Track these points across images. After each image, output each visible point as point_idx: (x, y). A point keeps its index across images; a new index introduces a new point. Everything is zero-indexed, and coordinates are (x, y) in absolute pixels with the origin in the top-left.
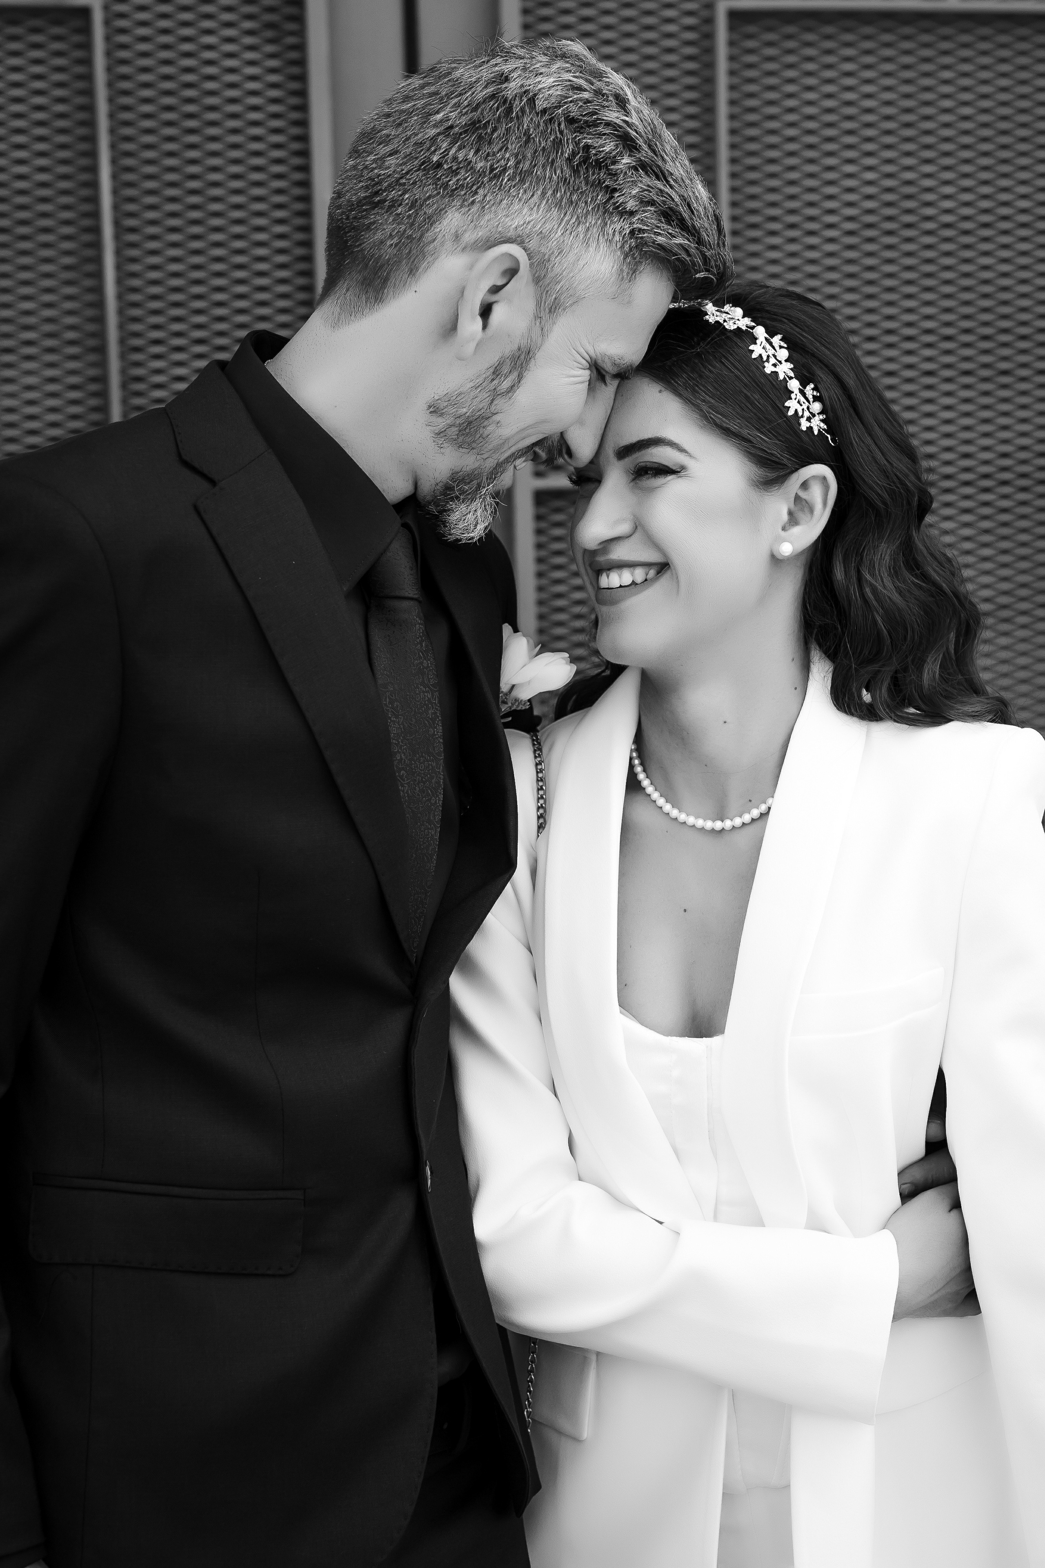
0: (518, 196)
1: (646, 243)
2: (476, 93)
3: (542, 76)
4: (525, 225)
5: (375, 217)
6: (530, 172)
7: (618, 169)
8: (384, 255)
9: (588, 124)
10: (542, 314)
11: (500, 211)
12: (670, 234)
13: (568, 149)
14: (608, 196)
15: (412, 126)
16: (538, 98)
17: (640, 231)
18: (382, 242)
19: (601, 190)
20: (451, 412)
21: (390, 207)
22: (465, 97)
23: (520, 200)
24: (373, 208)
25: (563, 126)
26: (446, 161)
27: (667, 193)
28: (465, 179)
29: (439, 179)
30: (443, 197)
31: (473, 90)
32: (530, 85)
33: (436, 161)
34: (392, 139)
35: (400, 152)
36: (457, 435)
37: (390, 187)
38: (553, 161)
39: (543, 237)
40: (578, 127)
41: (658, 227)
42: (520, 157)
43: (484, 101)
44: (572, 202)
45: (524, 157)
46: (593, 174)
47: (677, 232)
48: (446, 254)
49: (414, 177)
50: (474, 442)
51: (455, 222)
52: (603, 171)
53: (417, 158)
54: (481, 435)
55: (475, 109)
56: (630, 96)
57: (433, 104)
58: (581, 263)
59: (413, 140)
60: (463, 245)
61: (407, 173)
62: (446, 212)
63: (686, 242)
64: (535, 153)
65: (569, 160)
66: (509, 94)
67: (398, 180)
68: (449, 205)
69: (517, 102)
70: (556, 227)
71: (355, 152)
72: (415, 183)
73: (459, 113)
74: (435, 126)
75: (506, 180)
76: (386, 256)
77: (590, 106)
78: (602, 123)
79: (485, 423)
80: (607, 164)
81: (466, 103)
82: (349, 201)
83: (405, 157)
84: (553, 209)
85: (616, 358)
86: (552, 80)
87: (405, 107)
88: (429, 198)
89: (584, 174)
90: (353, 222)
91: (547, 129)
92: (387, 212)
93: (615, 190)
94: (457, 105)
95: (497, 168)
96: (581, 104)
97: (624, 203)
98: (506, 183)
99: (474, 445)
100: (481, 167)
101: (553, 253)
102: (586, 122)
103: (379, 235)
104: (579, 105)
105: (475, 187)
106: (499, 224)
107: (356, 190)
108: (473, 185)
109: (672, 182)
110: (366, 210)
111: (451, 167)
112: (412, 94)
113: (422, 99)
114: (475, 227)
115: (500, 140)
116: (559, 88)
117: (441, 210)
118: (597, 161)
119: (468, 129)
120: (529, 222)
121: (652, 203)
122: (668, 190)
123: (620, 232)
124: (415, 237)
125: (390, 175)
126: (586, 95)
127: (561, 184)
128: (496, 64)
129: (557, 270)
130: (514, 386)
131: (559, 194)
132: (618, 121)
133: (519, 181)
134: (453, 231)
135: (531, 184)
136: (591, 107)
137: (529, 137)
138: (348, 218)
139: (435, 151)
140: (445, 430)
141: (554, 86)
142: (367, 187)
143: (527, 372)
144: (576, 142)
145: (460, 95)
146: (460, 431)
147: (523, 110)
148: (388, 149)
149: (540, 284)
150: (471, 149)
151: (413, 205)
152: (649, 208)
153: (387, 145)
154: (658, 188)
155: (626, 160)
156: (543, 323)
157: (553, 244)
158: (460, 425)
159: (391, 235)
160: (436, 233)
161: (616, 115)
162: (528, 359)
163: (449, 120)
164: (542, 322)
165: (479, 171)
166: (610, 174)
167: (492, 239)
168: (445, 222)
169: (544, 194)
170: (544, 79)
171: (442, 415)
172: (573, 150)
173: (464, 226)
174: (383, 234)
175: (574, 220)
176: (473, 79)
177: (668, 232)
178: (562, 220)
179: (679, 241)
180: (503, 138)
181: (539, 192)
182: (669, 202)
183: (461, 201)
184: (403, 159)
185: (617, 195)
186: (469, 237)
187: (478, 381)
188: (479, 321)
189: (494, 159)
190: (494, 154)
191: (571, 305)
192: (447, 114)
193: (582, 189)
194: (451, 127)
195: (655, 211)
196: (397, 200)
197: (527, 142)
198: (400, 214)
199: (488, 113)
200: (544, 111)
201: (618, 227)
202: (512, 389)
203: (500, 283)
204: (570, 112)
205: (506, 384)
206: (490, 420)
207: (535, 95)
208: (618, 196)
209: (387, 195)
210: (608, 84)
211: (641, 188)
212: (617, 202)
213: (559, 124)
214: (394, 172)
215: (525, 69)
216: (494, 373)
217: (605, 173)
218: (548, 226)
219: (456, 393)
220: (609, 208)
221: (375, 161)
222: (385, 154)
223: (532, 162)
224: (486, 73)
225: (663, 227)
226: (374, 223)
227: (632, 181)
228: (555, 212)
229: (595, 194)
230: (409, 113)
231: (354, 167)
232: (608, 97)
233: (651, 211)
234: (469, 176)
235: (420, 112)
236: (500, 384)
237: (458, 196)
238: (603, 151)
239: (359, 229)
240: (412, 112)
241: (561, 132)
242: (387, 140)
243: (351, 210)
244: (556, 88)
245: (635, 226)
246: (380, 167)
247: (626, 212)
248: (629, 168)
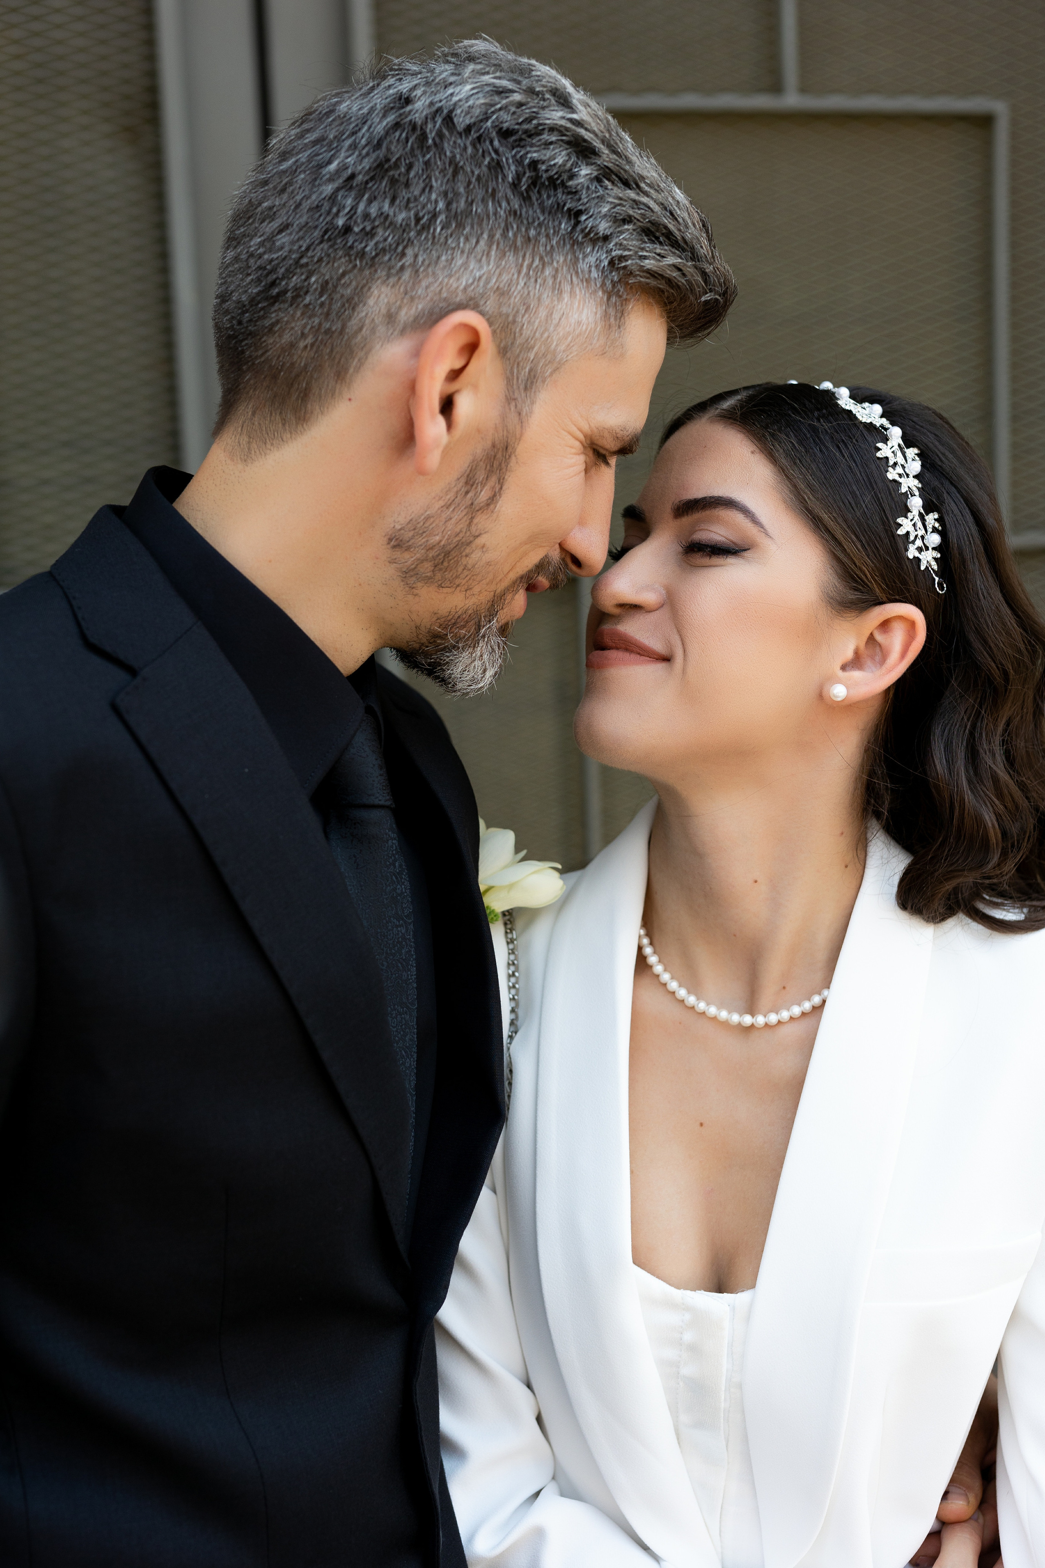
0: (459, 248)
1: (631, 273)
2: (373, 126)
3: (452, 86)
4: (476, 283)
5: (277, 316)
6: (468, 213)
7: (578, 185)
8: (299, 361)
9: (530, 134)
10: (516, 394)
11: (439, 272)
12: (659, 255)
13: (510, 172)
14: (572, 222)
15: (300, 188)
16: (456, 115)
17: (622, 258)
18: (292, 345)
19: (562, 216)
20: (420, 543)
21: (294, 298)
22: (360, 134)
23: (463, 252)
24: (273, 304)
25: (496, 143)
26: (355, 222)
27: (644, 204)
28: (385, 240)
29: (351, 247)
30: (361, 270)
31: (369, 123)
32: (441, 101)
33: (343, 226)
34: (278, 211)
35: (293, 225)
36: (433, 571)
37: (287, 276)
38: (494, 190)
39: (502, 293)
40: (515, 141)
41: (643, 249)
42: (450, 195)
43: (387, 133)
44: (529, 239)
45: (457, 194)
46: (549, 197)
47: (666, 250)
48: (380, 343)
49: (318, 252)
50: (457, 577)
51: (384, 300)
52: (560, 191)
53: (316, 227)
54: (466, 565)
55: (379, 145)
56: (570, 89)
57: (321, 154)
58: (556, 316)
59: (306, 205)
60: (401, 326)
61: (308, 249)
62: (370, 288)
63: (680, 260)
64: (468, 185)
65: (515, 186)
66: (418, 118)
67: (297, 262)
68: (372, 279)
69: (430, 126)
70: (516, 276)
71: (232, 240)
72: (320, 260)
73: (358, 157)
74: (331, 180)
75: (439, 229)
76: (301, 362)
77: (526, 109)
78: (544, 129)
79: (467, 551)
80: (562, 181)
81: (363, 142)
82: (238, 302)
83: (301, 229)
84: (508, 254)
85: (618, 431)
86: (468, 87)
87: (285, 166)
88: (344, 274)
89: (537, 200)
90: (247, 327)
91: (478, 150)
92: (291, 305)
93: (579, 213)
94: (354, 146)
95: (423, 216)
96: (513, 109)
97: (595, 227)
98: (440, 234)
99: (457, 582)
100: (403, 220)
101: (517, 312)
102: (526, 132)
103: (287, 338)
104: (511, 112)
105: (400, 248)
106: (442, 288)
107: (245, 286)
108: (398, 244)
109: (647, 189)
110: (263, 308)
111: (364, 229)
112: (290, 147)
113: (305, 151)
114: (412, 299)
115: (419, 178)
116: (480, 95)
117: (362, 288)
118: (550, 179)
119: (375, 175)
120: (480, 278)
121: (628, 220)
122: (645, 199)
123: (597, 266)
124: (336, 330)
125: (286, 257)
126: (517, 97)
127: (511, 219)
128: (389, 86)
129: (527, 332)
130: (495, 495)
131: (510, 234)
132: (563, 122)
133: (456, 227)
134: (384, 311)
135: (472, 227)
136: (527, 112)
137: (456, 165)
138: (240, 323)
139: (339, 211)
140: (415, 568)
141: (473, 94)
142: (259, 280)
143: (508, 474)
144: (517, 161)
145: (354, 133)
146: (436, 566)
147: (440, 135)
148: (275, 224)
149: (508, 355)
150: (385, 198)
151: (324, 287)
152: (626, 227)
153: (273, 220)
154: (631, 200)
155: (585, 171)
156: (519, 406)
157: (515, 299)
158: (434, 558)
159: (303, 334)
160: (362, 318)
161: (560, 114)
162: (507, 457)
163: (347, 168)
164: (518, 404)
165: (401, 225)
166: (570, 193)
167: (437, 310)
168: (371, 302)
169: (491, 237)
170: (457, 89)
171: (408, 549)
172: (516, 171)
173: (396, 302)
174: (292, 335)
175: (537, 262)
176: (365, 111)
177: (655, 253)
178: (522, 266)
179: (671, 260)
180: (423, 175)
181: (485, 236)
182: (649, 214)
183: (386, 269)
184: (297, 233)
185: (583, 218)
186: (406, 315)
187: (448, 497)
188: (441, 421)
189: (417, 206)
190: (416, 199)
191: (551, 374)
192: (343, 161)
193: (539, 219)
194: (352, 176)
195: (634, 230)
196: (301, 288)
197: (455, 173)
198: (310, 304)
199: (396, 147)
200: (468, 129)
201: (592, 259)
202: (493, 499)
203: (458, 365)
204: (502, 122)
205: (484, 495)
206: (473, 545)
207: (451, 112)
208: (586, 220)
209: (286, 284)
210: (539, 79)
211: (611, 203)
212: (586, 228)
213: (491, 142)
214: (290, 251)
215: (428, 84)
216: (466, 483)
217: (563, 193)
218: (505, 278)
219: (423, 517)
220: (577, 238)
221: (261, 244)
222: (273, 233)
223: (467, 198)
224: (379, 100)
225: (648, 247)
226: (278, 322)
227: (598, 197)
228: (511, 257)
229: (556, 223)
230: (293, 172)
231: (236, 259)
232: (543, 95)
233: (629, 230)
234: (389, 235)
235: (306, 167)
236: (476, 495)
237: (381, 263)
238: (555, 165)
239: (258, 335)
240: (296, 170)
241: (496, 151)
242: (270, 215)
243: (243, 313)
244: (476, 96)
245: (614, 254)
246: (270, 251)
247: (598, 239)
248: (591, 180)
